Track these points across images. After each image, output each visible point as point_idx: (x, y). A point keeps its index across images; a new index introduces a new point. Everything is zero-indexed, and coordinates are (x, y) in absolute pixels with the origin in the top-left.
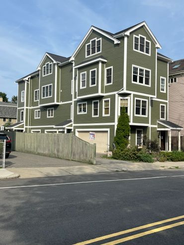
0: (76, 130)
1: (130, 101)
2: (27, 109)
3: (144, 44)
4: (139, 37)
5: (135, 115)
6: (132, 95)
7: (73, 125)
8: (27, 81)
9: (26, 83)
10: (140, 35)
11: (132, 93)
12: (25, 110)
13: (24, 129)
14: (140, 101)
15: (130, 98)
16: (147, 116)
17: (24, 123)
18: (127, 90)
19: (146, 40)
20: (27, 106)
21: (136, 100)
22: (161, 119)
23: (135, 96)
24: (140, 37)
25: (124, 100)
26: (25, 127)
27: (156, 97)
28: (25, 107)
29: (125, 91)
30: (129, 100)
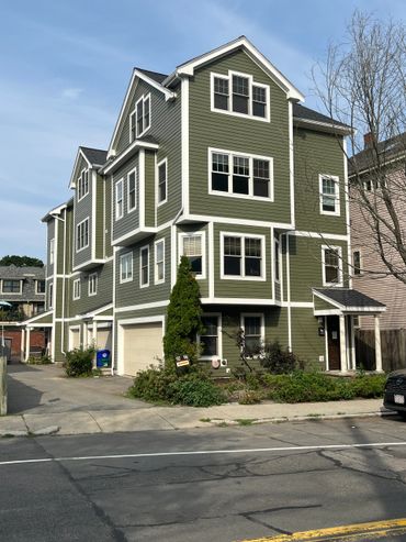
0: (120, 322)
1: (207, 241)
2: (59, 280)
3: (247, 93)
4: (229, 78)
5: (223, 277)
6: (211, 227)
7: (115, 310)
8: (59, 215)
9: (56, 221)
10: (231, 72)
11: (212, 220)
12: (55, 281)
13: (53, 325)
14: (239, 239)
15: (207, 233)
16: (263, 278)
17: (54, 312)
18: (191, 213)
19: (252, 83)
20: (59, 272)
21: (226, 239)
22: (325, 284)
23: (218, 227)
24: (234, 77)
25: (192, 239)
26: (55, 320)
27: (291, 226)
28: (55, 276)
29: (187, 216)
30: (204, 238)
